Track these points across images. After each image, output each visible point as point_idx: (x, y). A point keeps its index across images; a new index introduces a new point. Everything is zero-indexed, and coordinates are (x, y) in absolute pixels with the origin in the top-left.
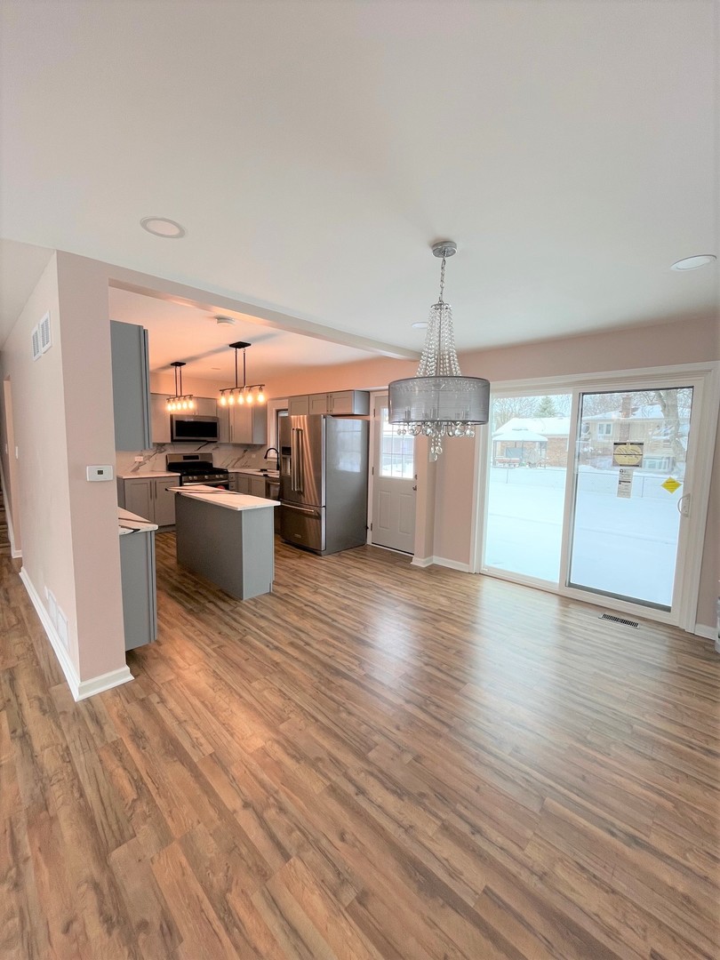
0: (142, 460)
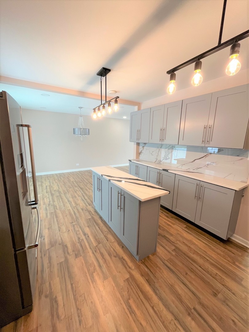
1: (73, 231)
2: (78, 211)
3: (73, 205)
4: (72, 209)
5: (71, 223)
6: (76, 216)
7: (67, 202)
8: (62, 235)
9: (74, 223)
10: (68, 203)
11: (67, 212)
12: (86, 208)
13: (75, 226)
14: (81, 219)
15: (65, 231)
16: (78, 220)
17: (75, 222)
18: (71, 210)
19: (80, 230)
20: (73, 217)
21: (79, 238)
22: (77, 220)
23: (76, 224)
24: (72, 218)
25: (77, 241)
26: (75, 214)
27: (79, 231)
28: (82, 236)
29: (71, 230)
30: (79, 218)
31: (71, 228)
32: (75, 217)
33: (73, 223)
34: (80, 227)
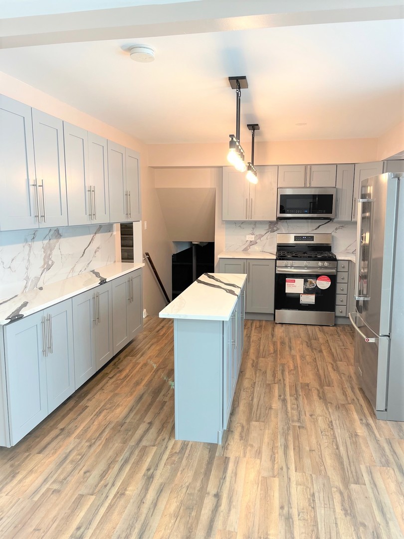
0: (253, 239)
1: (303, 413)
2: (274, 453)
3: (280, 485)
4: (288, 468)
5: (303, 427)
6: (286, 440)
7: (296, 517)
8: (326, 413)
9: (297, 424)
10: (295, 512)
11: (307, 462)
12: (245, 456)
13: (296, 418)
14: (277, 428)
15: (320, 418)
16: (286, 427)
17: (294, 426)
18: (292, 467)
19: (289, 409)
20: (294, 438)
21: (296, 399)
22: (288, 429)
23: (293, 421)
24: (297, 438)
25: (301, 398)
26: (286, 447)
27: (292, 409)
28: (291, 400)
29: (308, 415)
30: (280, 430)
31: (307, 418)
32: (291, 438)
33: (299, 427)
34: (286, 412)
